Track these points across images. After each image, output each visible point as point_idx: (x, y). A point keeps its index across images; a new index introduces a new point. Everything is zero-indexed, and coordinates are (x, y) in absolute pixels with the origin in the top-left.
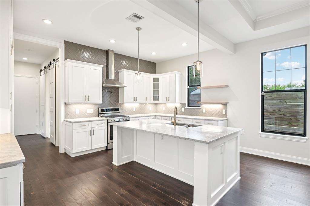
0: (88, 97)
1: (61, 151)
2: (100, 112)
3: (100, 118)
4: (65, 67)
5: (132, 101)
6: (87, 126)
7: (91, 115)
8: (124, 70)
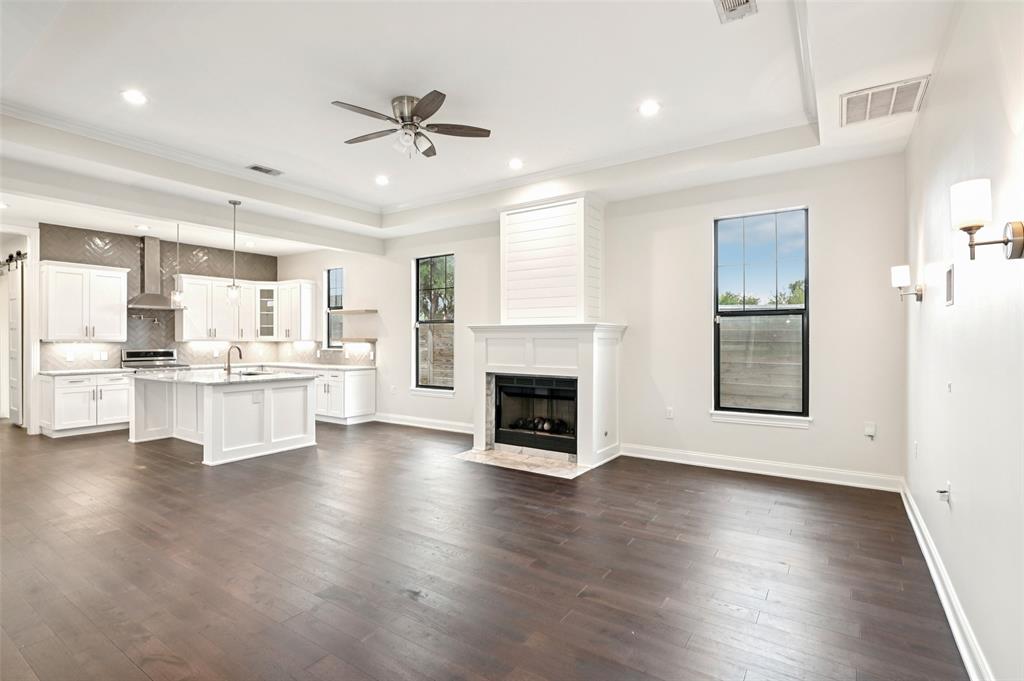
0: (91, 330)
1: (33, 430)
2: (124, 358)
3: (124, 369)
4: (41, 273)
5: (205, 336)
6: (86, 383)
7: (104, 364)
8: (182, 275)
